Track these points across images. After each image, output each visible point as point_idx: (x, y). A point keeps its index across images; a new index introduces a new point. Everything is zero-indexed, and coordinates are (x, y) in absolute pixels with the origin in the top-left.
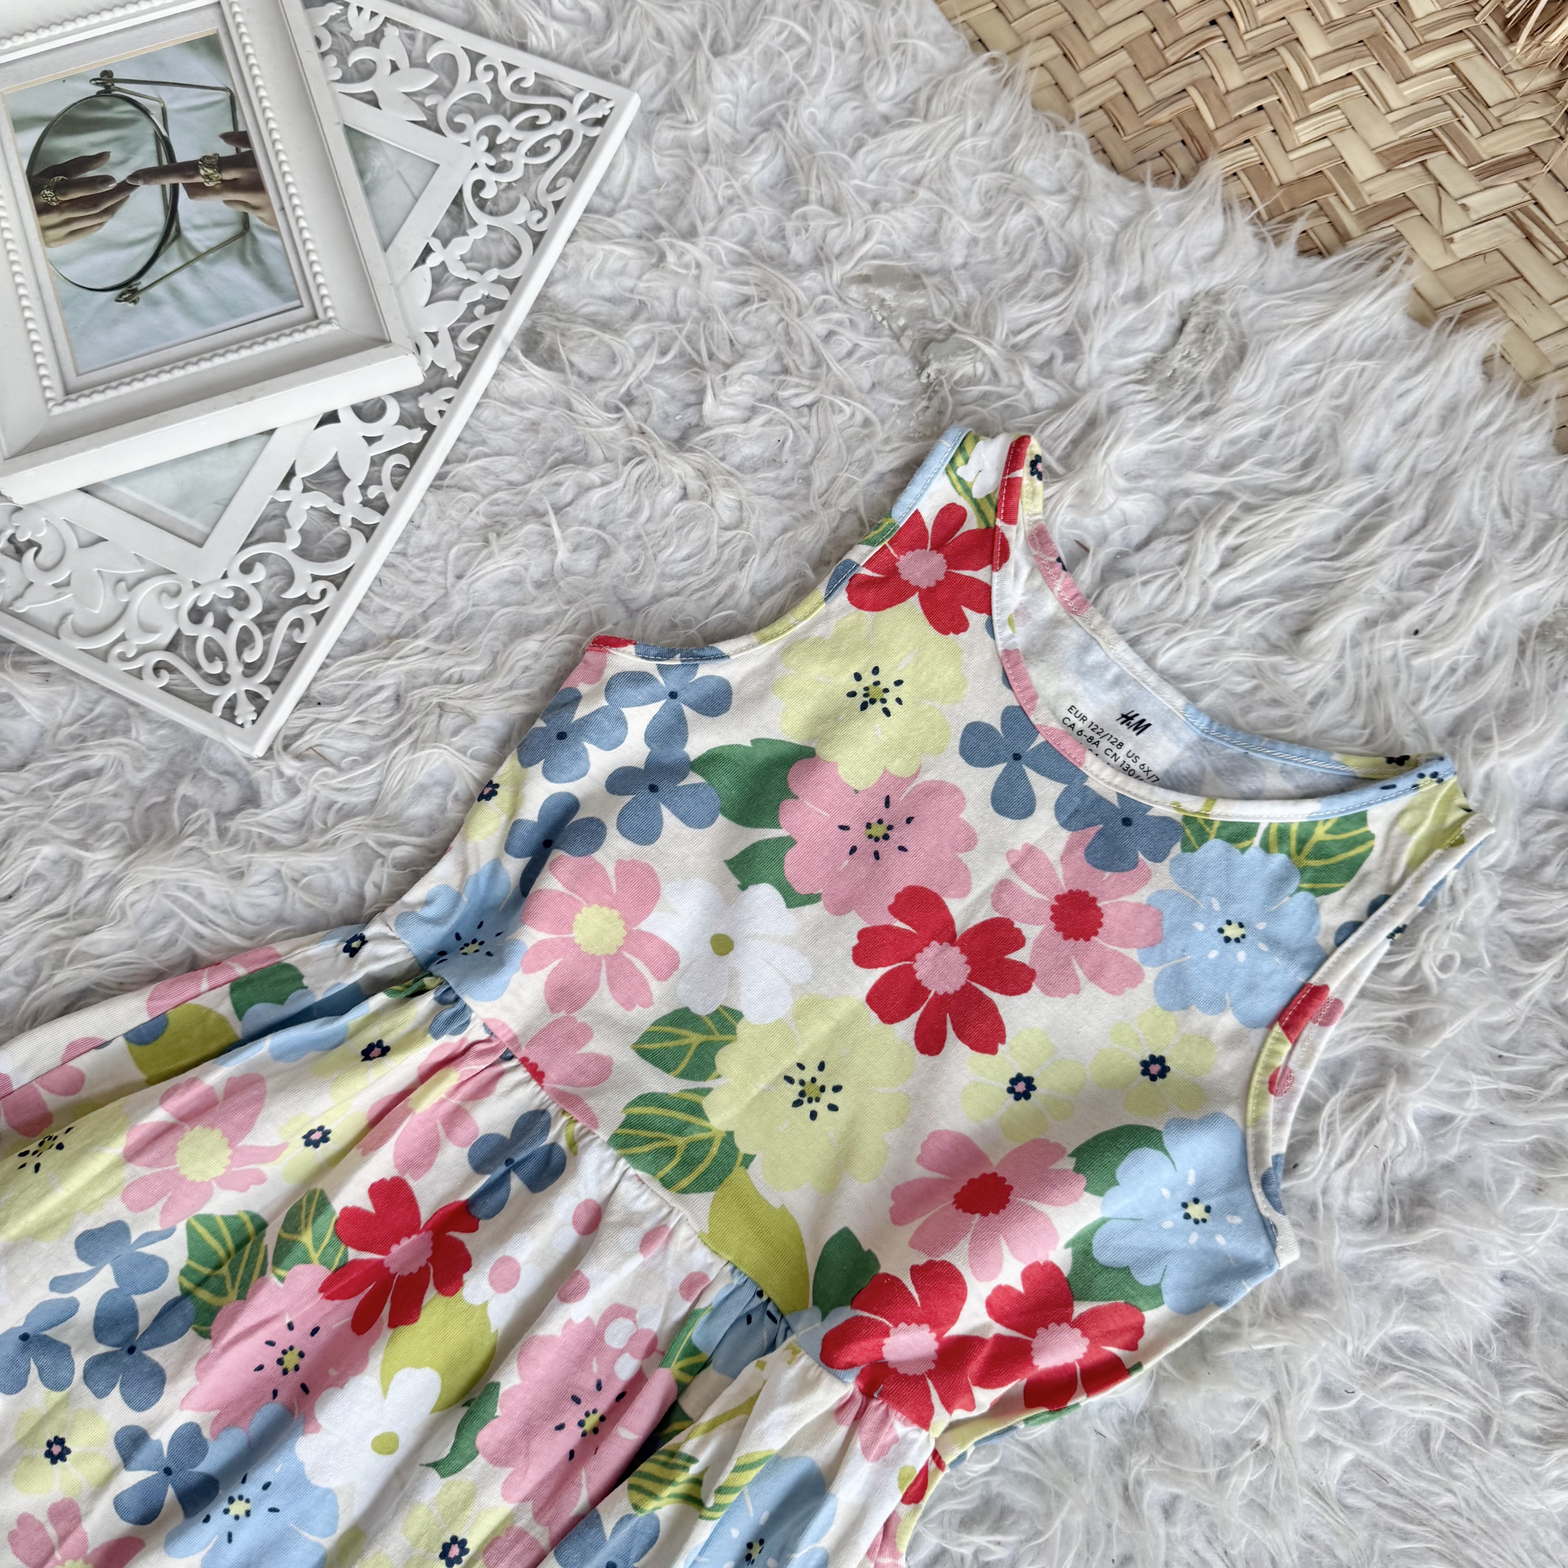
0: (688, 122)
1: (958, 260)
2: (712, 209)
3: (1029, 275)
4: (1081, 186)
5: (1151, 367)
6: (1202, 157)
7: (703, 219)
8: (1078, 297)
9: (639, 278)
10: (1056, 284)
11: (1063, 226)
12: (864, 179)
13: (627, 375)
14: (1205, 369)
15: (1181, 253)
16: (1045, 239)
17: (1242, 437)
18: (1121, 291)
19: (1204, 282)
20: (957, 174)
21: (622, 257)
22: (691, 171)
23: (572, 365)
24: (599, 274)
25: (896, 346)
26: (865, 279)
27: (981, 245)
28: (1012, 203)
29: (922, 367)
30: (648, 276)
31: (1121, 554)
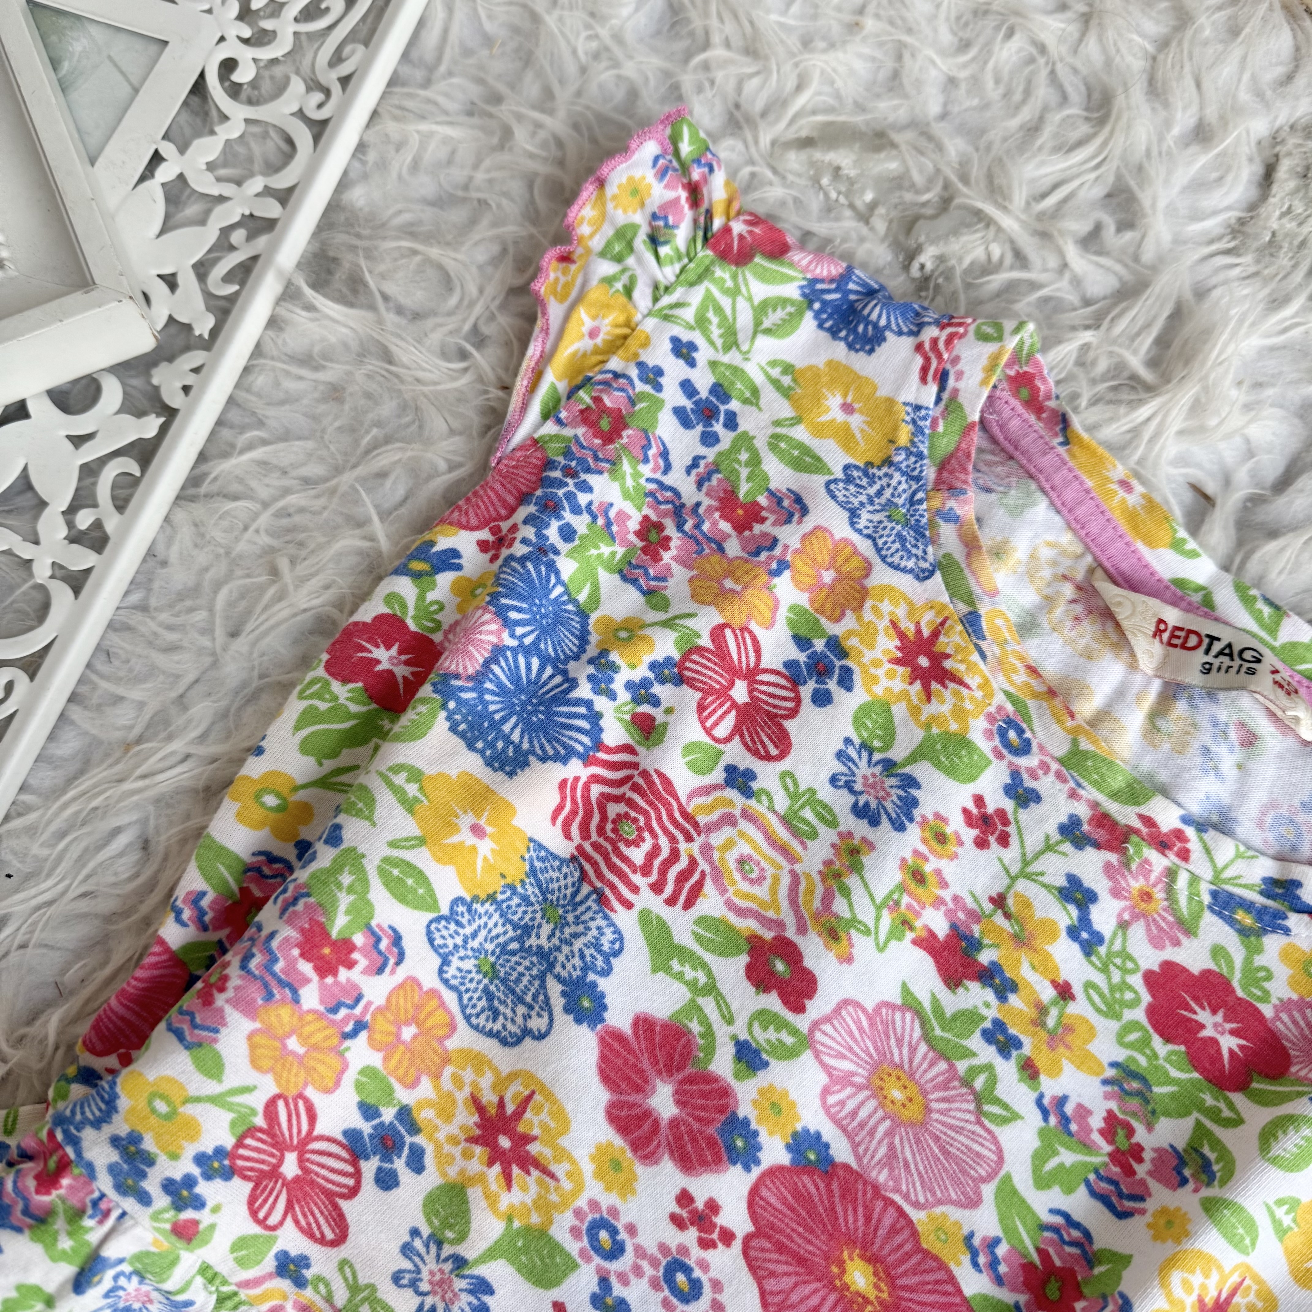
1: (935, 108)
2: (571, 69)
3: (1041, 119)
7: (561, 82)
8: (1118, 143)
9: (476, 167)
10: (1084, 129)
11: (1075, 51)
12: (784, 14)
13: (472, 304)
15: (1246, 77)
16: (1053, 72)
18: (1176, 131)
19: (1285, 113)
21: (446, 140)
22: (535, 18)
23: (386, 298)
24: (415, 166)
25: (865, 230)
26: (807, 143)
27: (963, 87)
28: (998, 28)
29: (911, 256)
30: (487, 163)
31: (1254, 500)
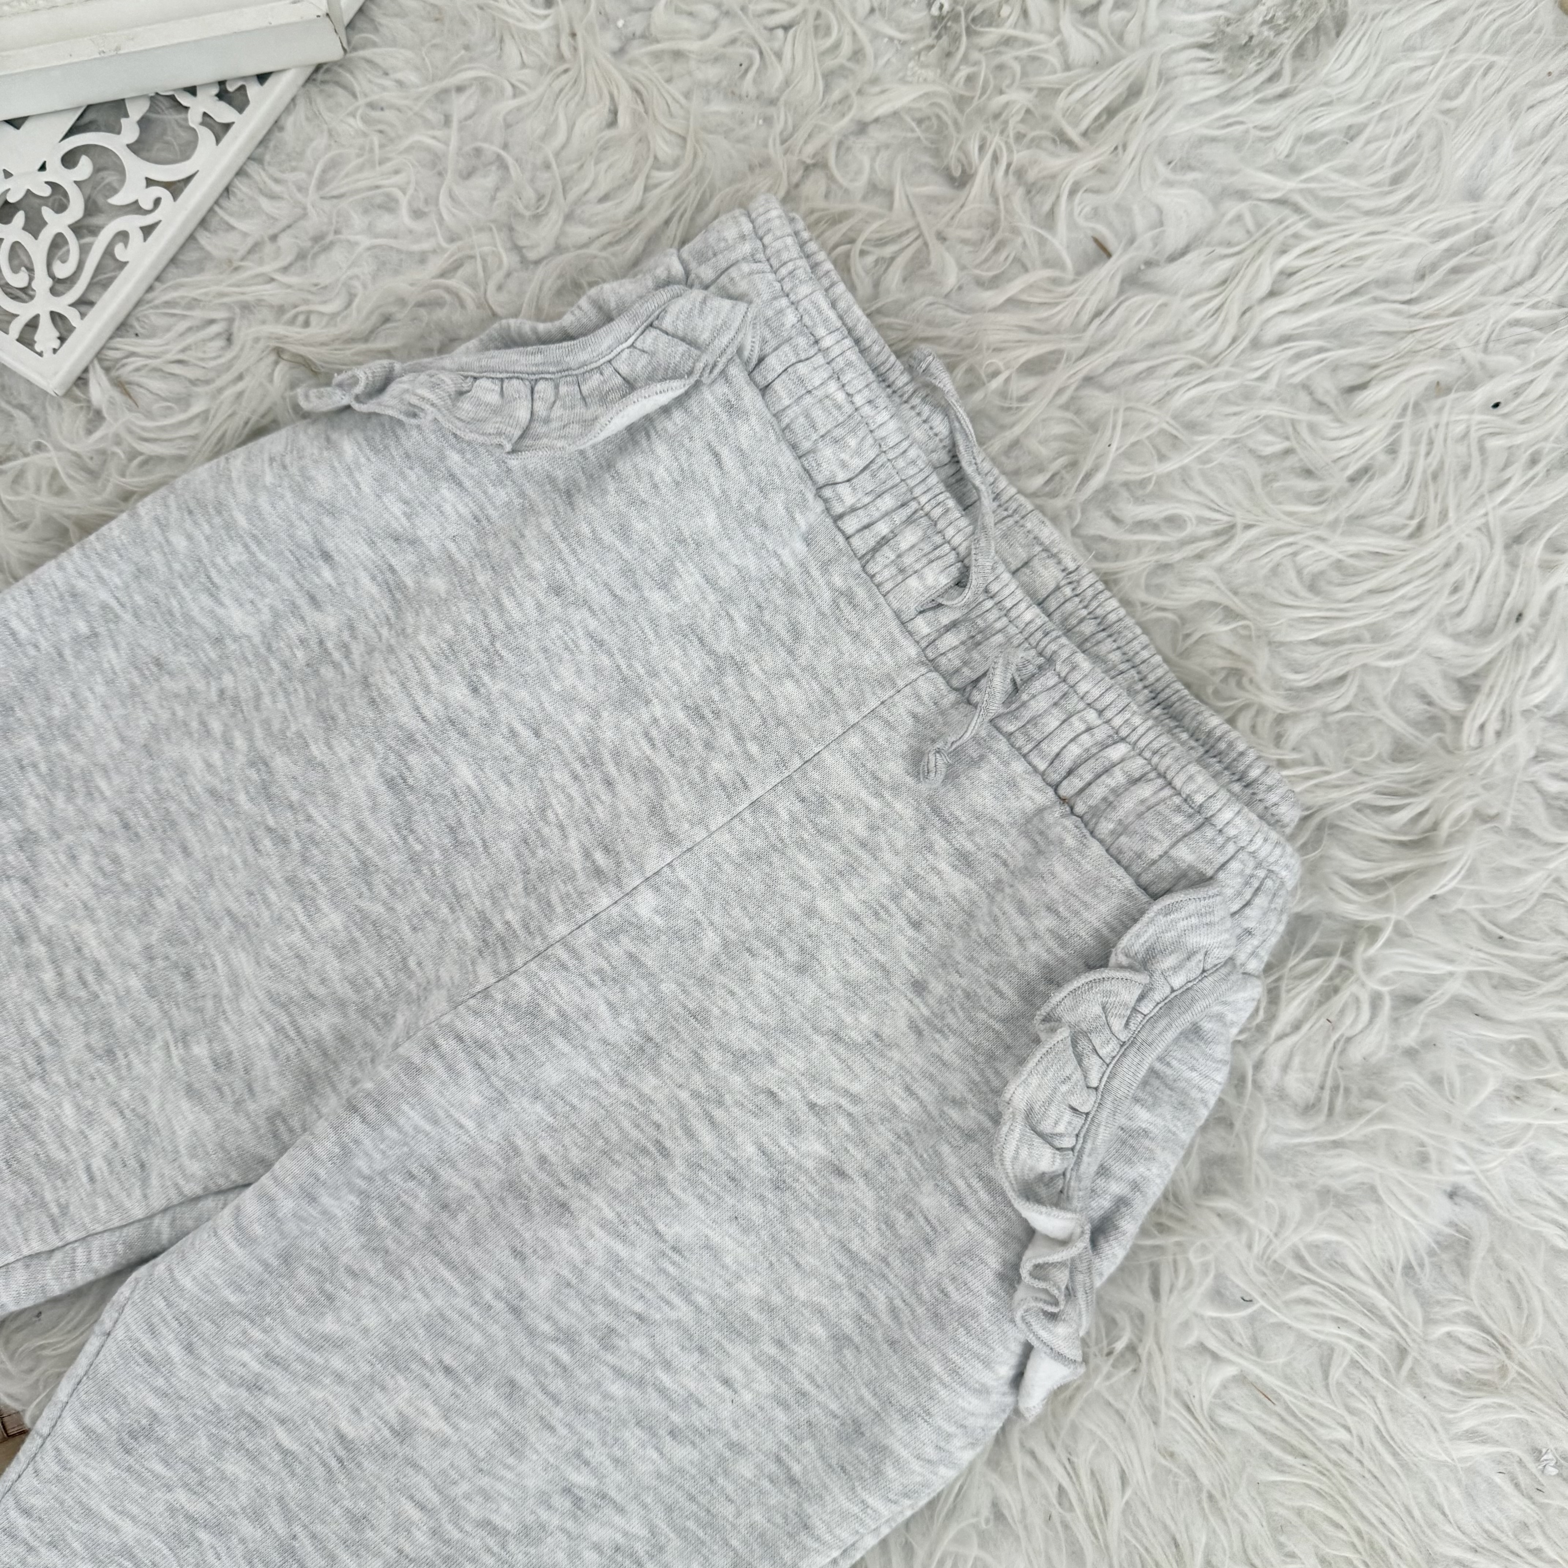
5: (1219, 28)
14: (1288, 41)
31: (1149, 264)
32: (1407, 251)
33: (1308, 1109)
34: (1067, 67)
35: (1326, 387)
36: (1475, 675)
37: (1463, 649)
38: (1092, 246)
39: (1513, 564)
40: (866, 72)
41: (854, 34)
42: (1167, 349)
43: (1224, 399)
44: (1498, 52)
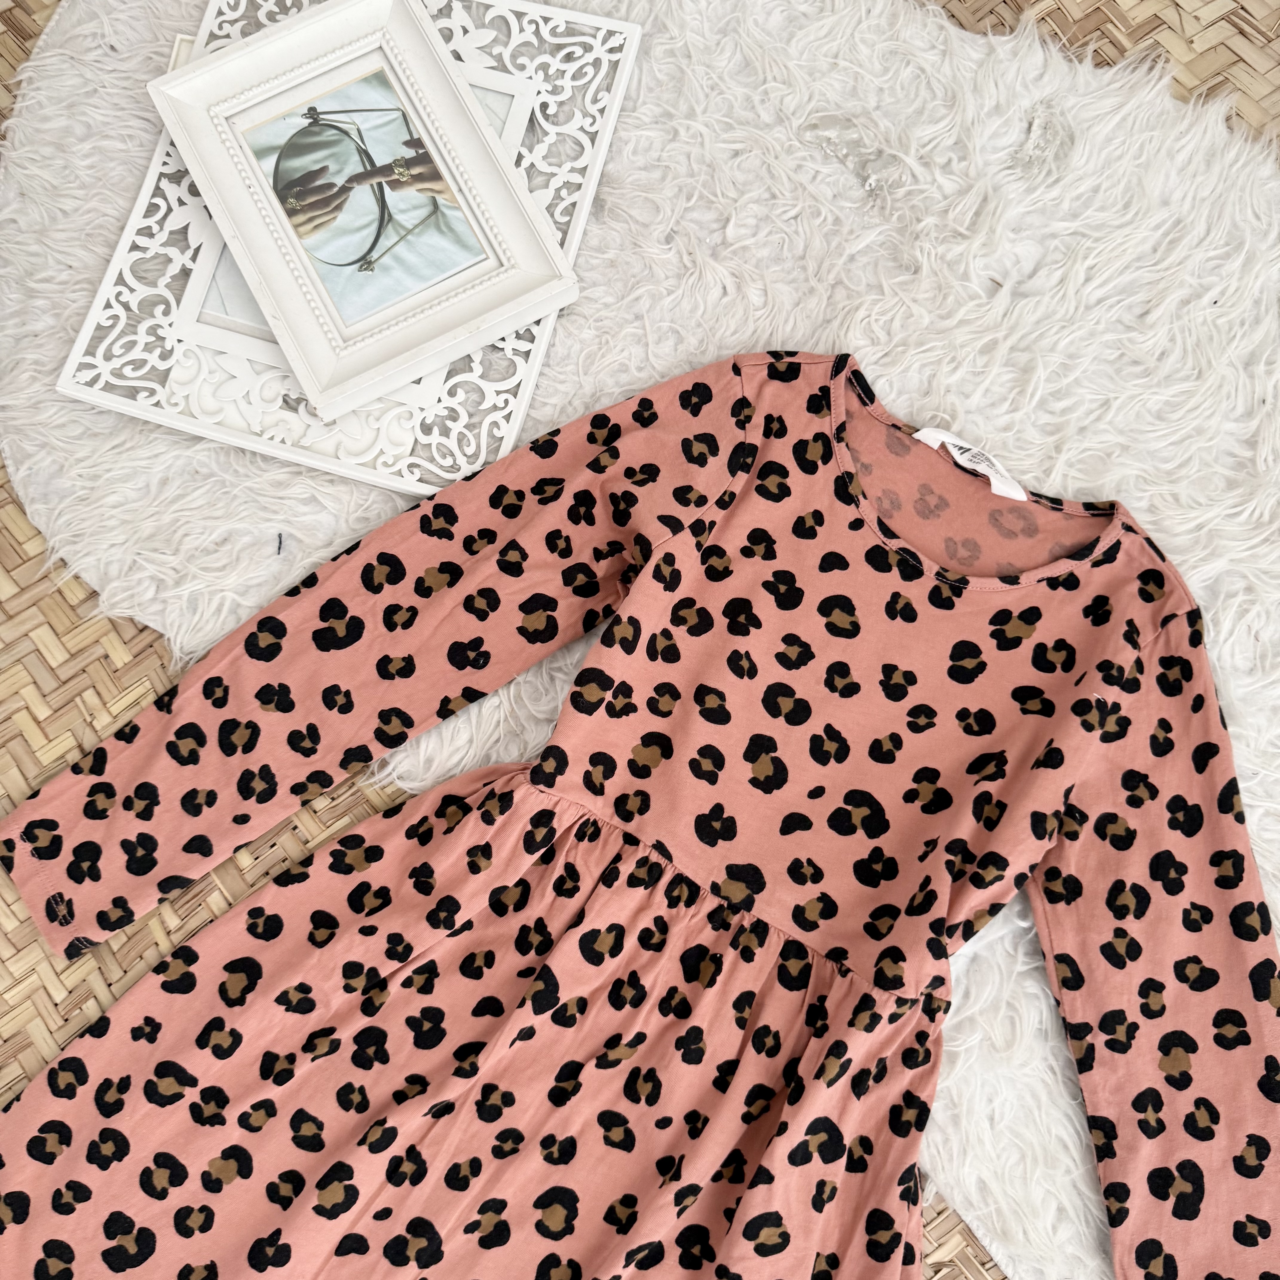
0: (672, 38)
1: (873, 103)
2: (701, 96)
3: (923, 108)
4: (945, 42)
5: (1013, 157)
6: (1020, 10)
7: (697, 103)
8: (959, 118)
9: (662, 150)
10: (943, 111)
11: (939, 71)
12: (799, 60)
13: (669, 218)
14: (1050, 154)
15: (1020, 78)
16: (928, 83)
17: (1081, 195)
18: (986, 110)
19: (1038, 94)
20: (862, 47)
21: (648, 138)
22: (682, 71)
24: (635, 152)
25: (844, 168)
26: (814, 127)
27: (887, 92)
28: (902, 60)
29: (865, 179)
30: (668, 148)
31: (1020, 283)
32: (1144, 240)
33: (1251, 671)
34: (945, 198)
35: (1128, 318)
36: (1253, 436)
37: (1242, 425)
38: (990, 282)
39: (1252, 377)
40: (845, 230)
41: (831, 211)
42: (1046, 322)
43: (1082, 339)
44: (1152, 130)
